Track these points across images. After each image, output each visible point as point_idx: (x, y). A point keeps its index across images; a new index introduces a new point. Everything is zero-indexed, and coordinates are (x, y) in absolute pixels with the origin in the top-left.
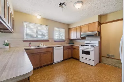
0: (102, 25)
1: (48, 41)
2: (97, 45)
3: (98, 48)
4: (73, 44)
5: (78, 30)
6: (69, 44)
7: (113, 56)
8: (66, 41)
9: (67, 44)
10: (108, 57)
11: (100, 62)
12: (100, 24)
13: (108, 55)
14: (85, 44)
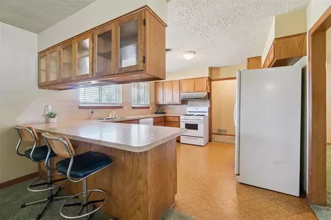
0: (212, 82)
1: (121, 107)
2: (207, 114)
3: (207, 118)
4: (165, 113)
5: (176, 87)
6: (156, 113)
7: (226, 131)
8: (151, 108)
9: (152, 113)
10: (220, 133)
11: (210, 140)
12: (210, 80)
13: (219, 130)
14: (188, 113)
